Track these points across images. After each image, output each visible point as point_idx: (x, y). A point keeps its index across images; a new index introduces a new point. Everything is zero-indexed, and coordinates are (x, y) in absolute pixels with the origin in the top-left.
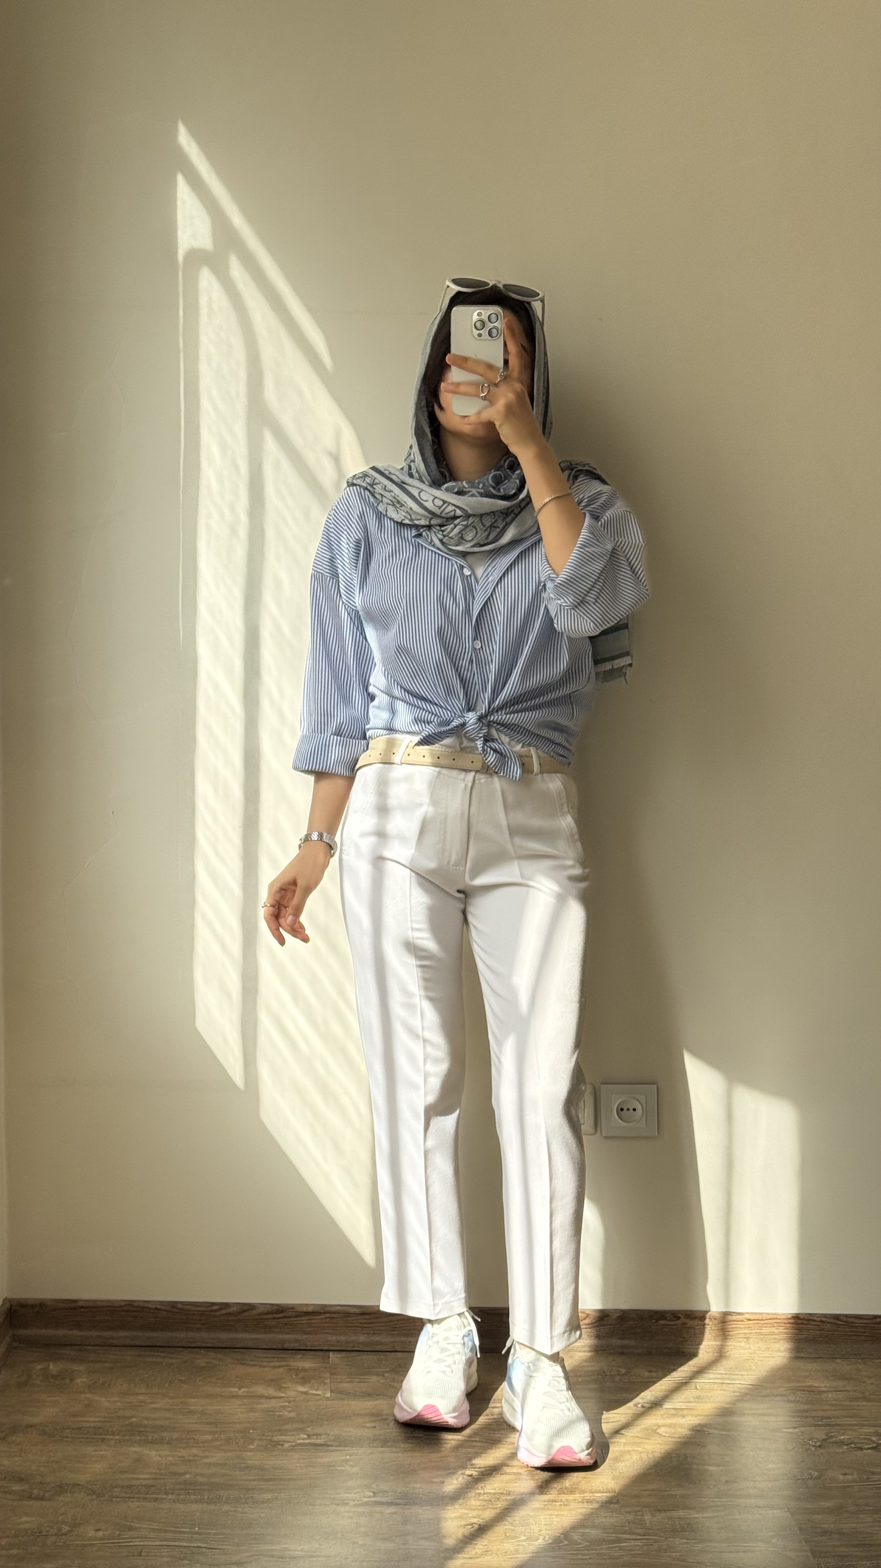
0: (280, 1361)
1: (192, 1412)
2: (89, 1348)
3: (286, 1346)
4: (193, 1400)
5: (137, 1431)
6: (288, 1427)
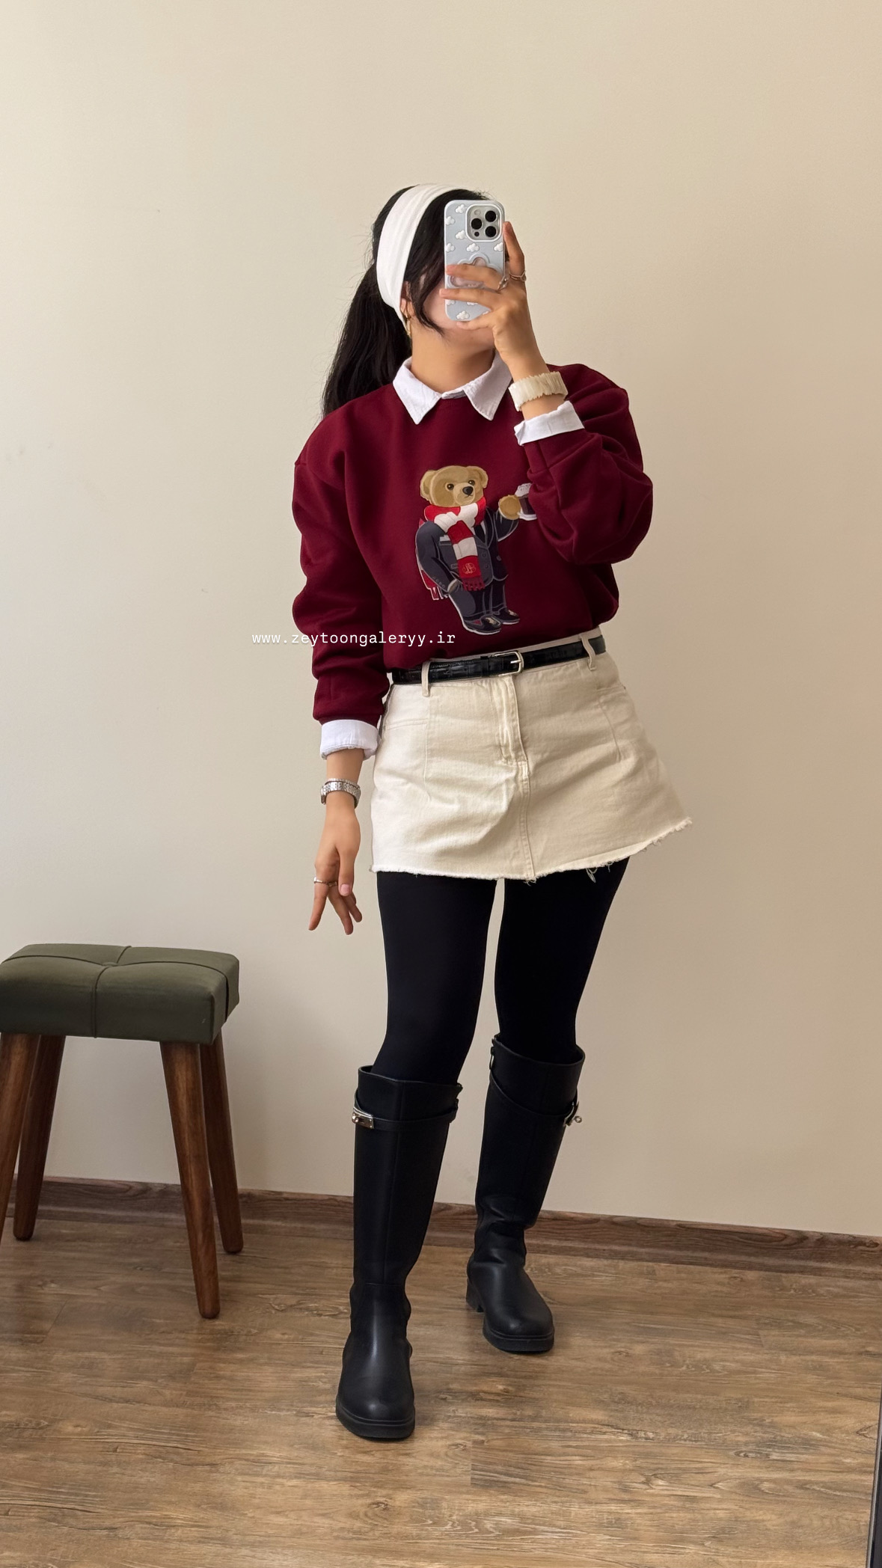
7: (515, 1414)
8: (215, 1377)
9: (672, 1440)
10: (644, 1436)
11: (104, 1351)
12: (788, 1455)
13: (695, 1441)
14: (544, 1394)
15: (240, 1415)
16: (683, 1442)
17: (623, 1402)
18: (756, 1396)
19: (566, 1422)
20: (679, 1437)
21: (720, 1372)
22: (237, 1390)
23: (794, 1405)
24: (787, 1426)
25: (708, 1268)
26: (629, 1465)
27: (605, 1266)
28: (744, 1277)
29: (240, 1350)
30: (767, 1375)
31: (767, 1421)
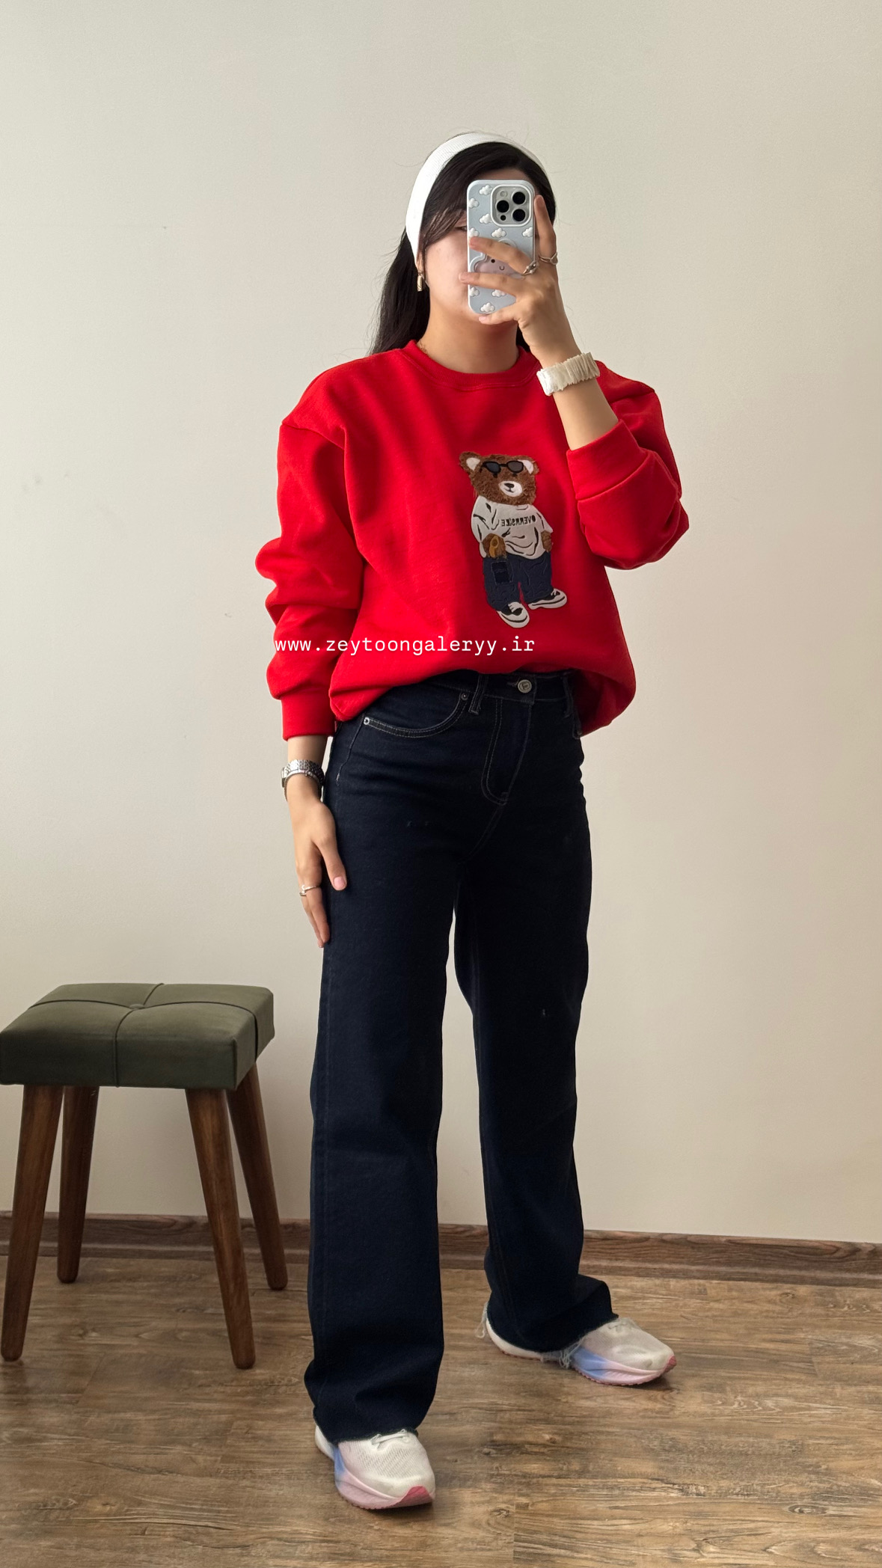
7: (562, 1469)
8: (253, 1438)
9: (723, 1495)
10: (694, 1491)
11: (140, 1410)
12: (845, 1509)
13: (747, 1495)
14: (592, 1443)
15: (275, 1484)
16: (735, 1497)
17: (674, 1450)
18: (810, 1438)
19: (614, 1476)
20: (732, 1490)
21: (774, 1409)
22: (274, 1453)
23: (851, 1446)
24: (844, 1473)
25: (757, 1284)
26: (680, 1527)
27: (656, 1286)
28: (796, 1293)
29: (278, 1403)
30: (823, 1411)
31: (824, 1467)
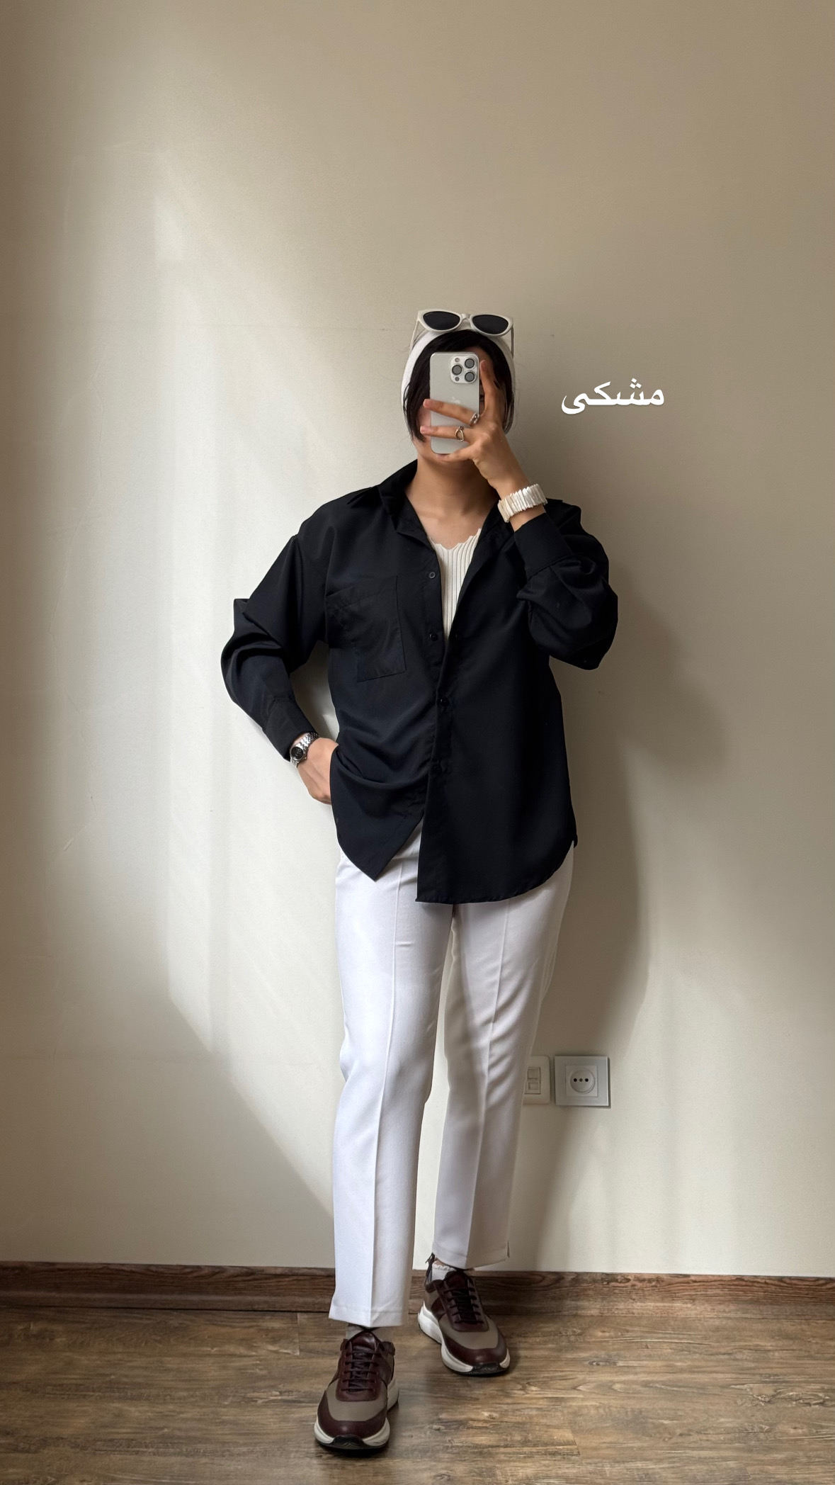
0: (249, 1322)
1: (168, 1370)
2: (67, 1309)
3: (256, 1307)
4: (168, 1359)
5: (117, 1388)
6: (261, 1384)
